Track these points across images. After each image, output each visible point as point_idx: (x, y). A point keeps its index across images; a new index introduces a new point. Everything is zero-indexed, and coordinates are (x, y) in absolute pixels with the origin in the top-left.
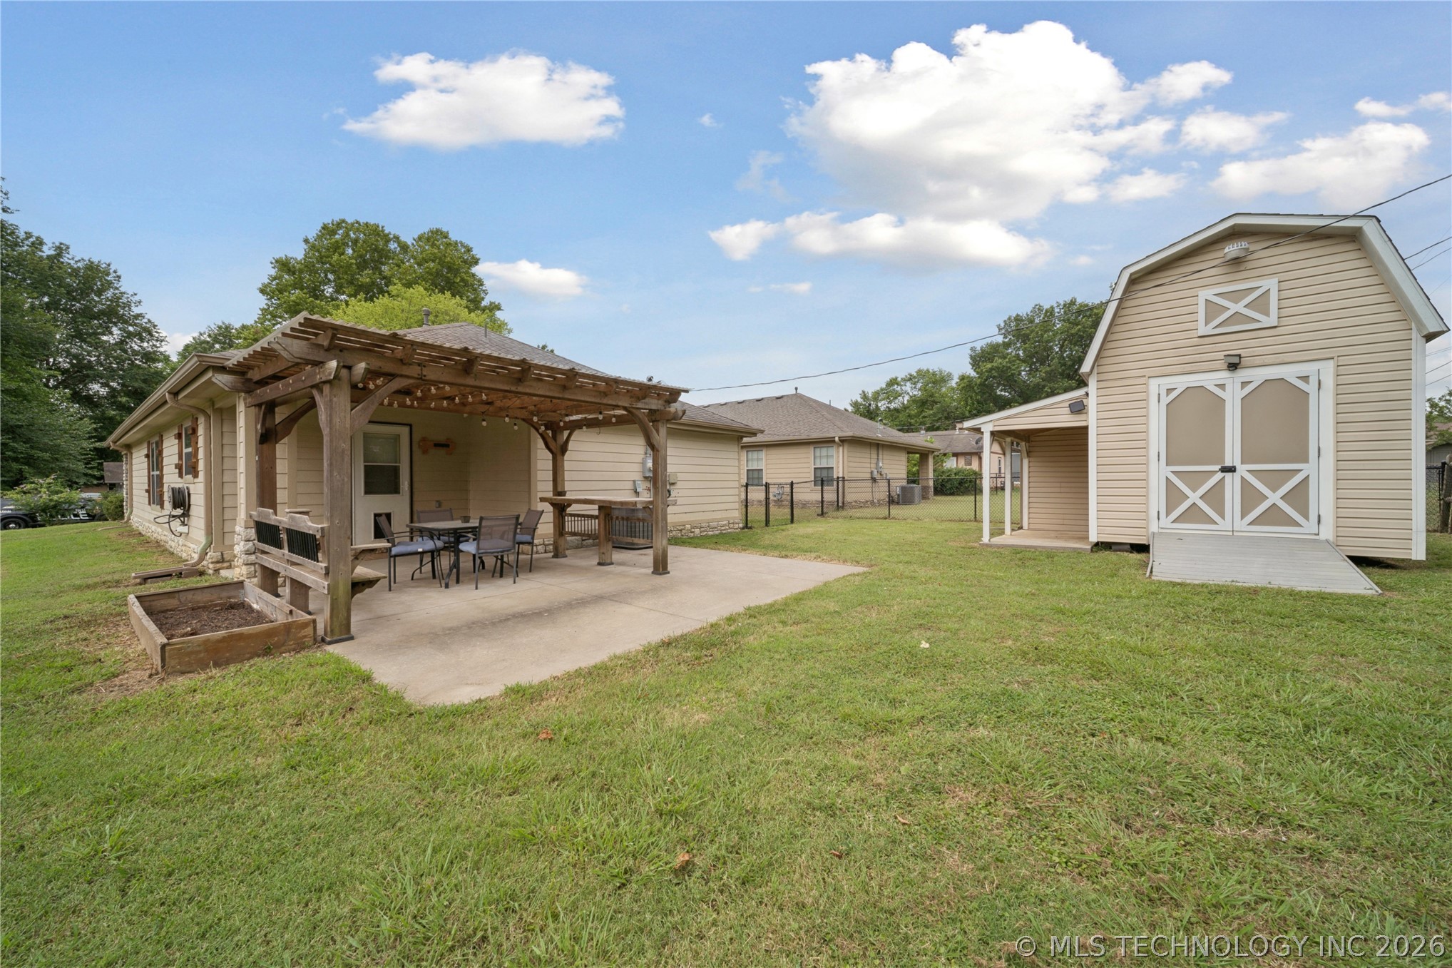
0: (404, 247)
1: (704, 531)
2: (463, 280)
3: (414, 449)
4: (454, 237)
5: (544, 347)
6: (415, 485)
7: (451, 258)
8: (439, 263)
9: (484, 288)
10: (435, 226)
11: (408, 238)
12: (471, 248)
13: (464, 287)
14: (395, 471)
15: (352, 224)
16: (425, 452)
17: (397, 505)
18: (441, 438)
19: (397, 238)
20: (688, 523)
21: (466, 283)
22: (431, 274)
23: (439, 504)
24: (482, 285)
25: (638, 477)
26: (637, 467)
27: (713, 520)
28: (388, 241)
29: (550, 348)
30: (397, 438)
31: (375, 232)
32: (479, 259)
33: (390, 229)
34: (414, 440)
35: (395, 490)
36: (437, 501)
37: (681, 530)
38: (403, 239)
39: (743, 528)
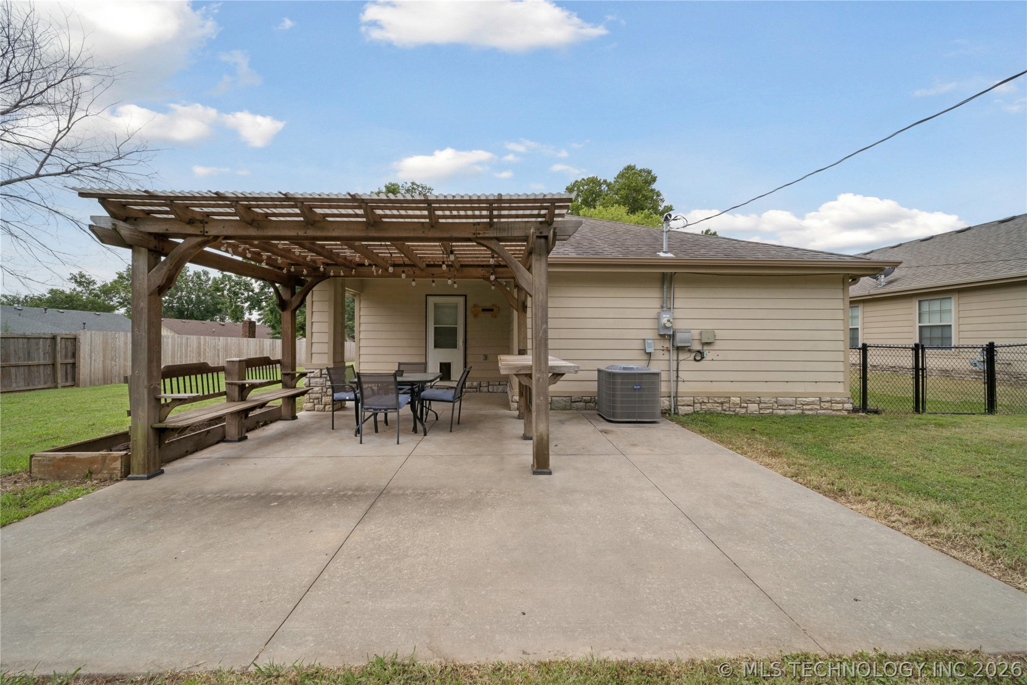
0: (609, 185)
1: (766, 408)
2: (644, 196)
3: (468, 314)
4: (639, 167)
5: (707, 231)
6: (469, 342)
7: (636, 183)
8: (628, 189)
9: (662, 198)
10: (626, 165)
11: (611, 180)
12: (651, 171)
13: (645, 200)
14: (454, 331)
15: (581, 182)
16: (476, 316)
17: (454, 357)
18: (488, 305)
19: (605, 181)
20: (735, 394)
21: (646, 198)
22: (623, 198)
23: (486, 357)
24: (658, 196)
25: (650, 335)
26: (649, 324)
27: (786, 395)
28: (600, 185)
29: (712, 231)
30: (456, 307)
31: (594, 181)
32: (656, 177)
33: (601, 178)
34: (468, 307)
35: (454, 346)
36: (484, 355)
37: (722, 403)
38: (608, 181)
39: (855, 410)
